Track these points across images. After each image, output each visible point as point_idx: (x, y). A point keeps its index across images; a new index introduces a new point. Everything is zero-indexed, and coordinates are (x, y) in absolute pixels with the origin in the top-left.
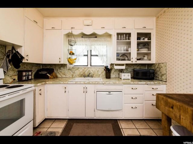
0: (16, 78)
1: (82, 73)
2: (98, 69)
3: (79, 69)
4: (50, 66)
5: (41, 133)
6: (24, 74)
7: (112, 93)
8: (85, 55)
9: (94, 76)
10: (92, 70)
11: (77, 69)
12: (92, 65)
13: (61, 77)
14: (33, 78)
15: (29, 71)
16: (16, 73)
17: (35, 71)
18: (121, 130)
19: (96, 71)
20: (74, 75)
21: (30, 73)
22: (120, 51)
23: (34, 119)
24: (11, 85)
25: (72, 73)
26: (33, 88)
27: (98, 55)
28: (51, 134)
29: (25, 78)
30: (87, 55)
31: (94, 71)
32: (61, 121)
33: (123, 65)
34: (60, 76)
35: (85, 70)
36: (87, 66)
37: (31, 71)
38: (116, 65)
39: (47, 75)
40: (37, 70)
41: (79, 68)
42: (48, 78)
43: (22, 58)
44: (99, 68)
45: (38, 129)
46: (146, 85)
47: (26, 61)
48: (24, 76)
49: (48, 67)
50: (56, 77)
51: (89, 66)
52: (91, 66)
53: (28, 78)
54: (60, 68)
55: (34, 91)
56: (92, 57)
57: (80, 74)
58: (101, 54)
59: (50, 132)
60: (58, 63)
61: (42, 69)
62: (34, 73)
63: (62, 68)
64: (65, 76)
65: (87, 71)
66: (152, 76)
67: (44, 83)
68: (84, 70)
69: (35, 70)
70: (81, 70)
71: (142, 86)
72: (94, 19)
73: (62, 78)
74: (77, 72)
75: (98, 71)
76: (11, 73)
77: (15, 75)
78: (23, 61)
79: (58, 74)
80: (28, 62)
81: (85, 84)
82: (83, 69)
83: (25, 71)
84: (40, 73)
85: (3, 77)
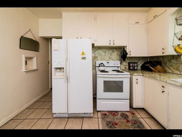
0: (127, 67)
4: (157, 58)
5: (134, 115)
6: (131, 65)
13: (171, 73)
14: (140, 69)
15: (135, 63)
21: (136, 65)
24: (121, 71)
28: (140, 123)
29: (132, 68)
32: (158, 125)
34: (170, 71)
39: (150, 68)
40: (143, 62)
42: (151, 71)
45: (135, 111)
47: (130, 56)
48: (131, 66)
49: (155, 60)
53: (134, 68)
55: (131, 78)
59: (140, 122)
60: (161, 55)
61: (150, 61)
62: (140, 65)
63: (173, 61)
64: (178, 73)
67: (141, 74)
69: (141, 63)
73: (173, 73)
76: (124, 64)
77: (127, 66)
78: (128, 56)
79: (167, 68)
80: (131, 56)
83: (132, 63)
84: (146, 65)
85: (120, 66)
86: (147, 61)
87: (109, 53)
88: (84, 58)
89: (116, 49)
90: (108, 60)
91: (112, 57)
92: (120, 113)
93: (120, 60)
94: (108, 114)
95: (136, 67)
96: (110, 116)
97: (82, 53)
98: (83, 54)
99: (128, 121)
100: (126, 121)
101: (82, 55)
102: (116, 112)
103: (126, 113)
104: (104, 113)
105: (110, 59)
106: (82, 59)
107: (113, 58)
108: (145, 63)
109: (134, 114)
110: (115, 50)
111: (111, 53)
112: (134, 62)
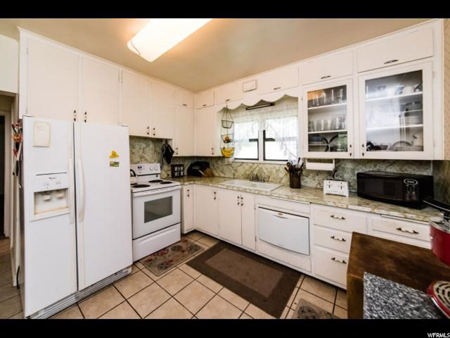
0: (170, 173)
1: (248, 173)
2: (277, 167)
3: (244, 165)
6: (176, 169)
7: (284, 215)
8: (251, 140)
9: (270, 180)
10: (266, 169)
11: (241, 165)
12: (266, 158)
14: (186, 174)
15: (180, 166)
16: (170, 168)
17: (189, 165)
18: (296, 289)
19: (274, 171)
20: (237, 174)
21: (182, 168)
22: (331, 129)
23: (181, 222)
24: (165, 181)
25: (233, 171)
26: (180, 187)
27: (273, 137)
29: (177, 174)
30: (257, 140)
31: (269, 170)
33: (330, 161)
34: (217, 175)
35: (254, 167)
36: (258, 159)
37: (182, 165)
38: (310, 160)
39: (199, 172)
40: (190, 163)
41: (243, 163)
42: (200, 176)
43: (173, 152)
44: (280, 165)
45: (187, 237)
46: (378, 217)
47: (176, 155)
48: (176, 171)
50: (212, 176)
51: (261, 160)
52: (264, 159)
53: (180, 174)
54: (217, 162)
55: (181, 190)
56: (266, 143)
57: (245, 174)
58: (281, 136)
60: (211, 155)
62: (186, 168)
63: (219, 162)
64: (222, 175)
65: (257, 169)
66: (411, 196)
67: (192, 182)
68: (251, 167)
69: (187, 164)
70: (247, 167)
71: (365, 215)
72: (259, 77)
73: (220, 177)
74: (241, 170)
75: (277, 171)
76: (166, 167)
77: (169, 170)
78: (174, 155)
79: (215, 171)
80: (178, 155)
81: (239, 190)
82: (251, 165)
83: (177, 166)
84: (194, 168)
85: (160, 172)
86: (193, 162)
87: (140, 149)
88: (116, 164)
89: (153, 141)
90: (139, 162)
91: (145, 156)
92: (170, 249)
93: (159, 162)
94: (153, 257)
95: (182, 173)
96: (158, 257)
97: (111, 154)
98: (114, 155)
99: (183, 251)
100: (181, 253)
101: (111, 157)
102: (164, 249)
103: (178, 244)
104: (146, 259)
105: (143, 160)
106: (111, 165)
107: (147, 158)
108: (192, 165)
109: (186, 241)
110: (151, 142)
111: (144, 149)
112: (178, 163)
